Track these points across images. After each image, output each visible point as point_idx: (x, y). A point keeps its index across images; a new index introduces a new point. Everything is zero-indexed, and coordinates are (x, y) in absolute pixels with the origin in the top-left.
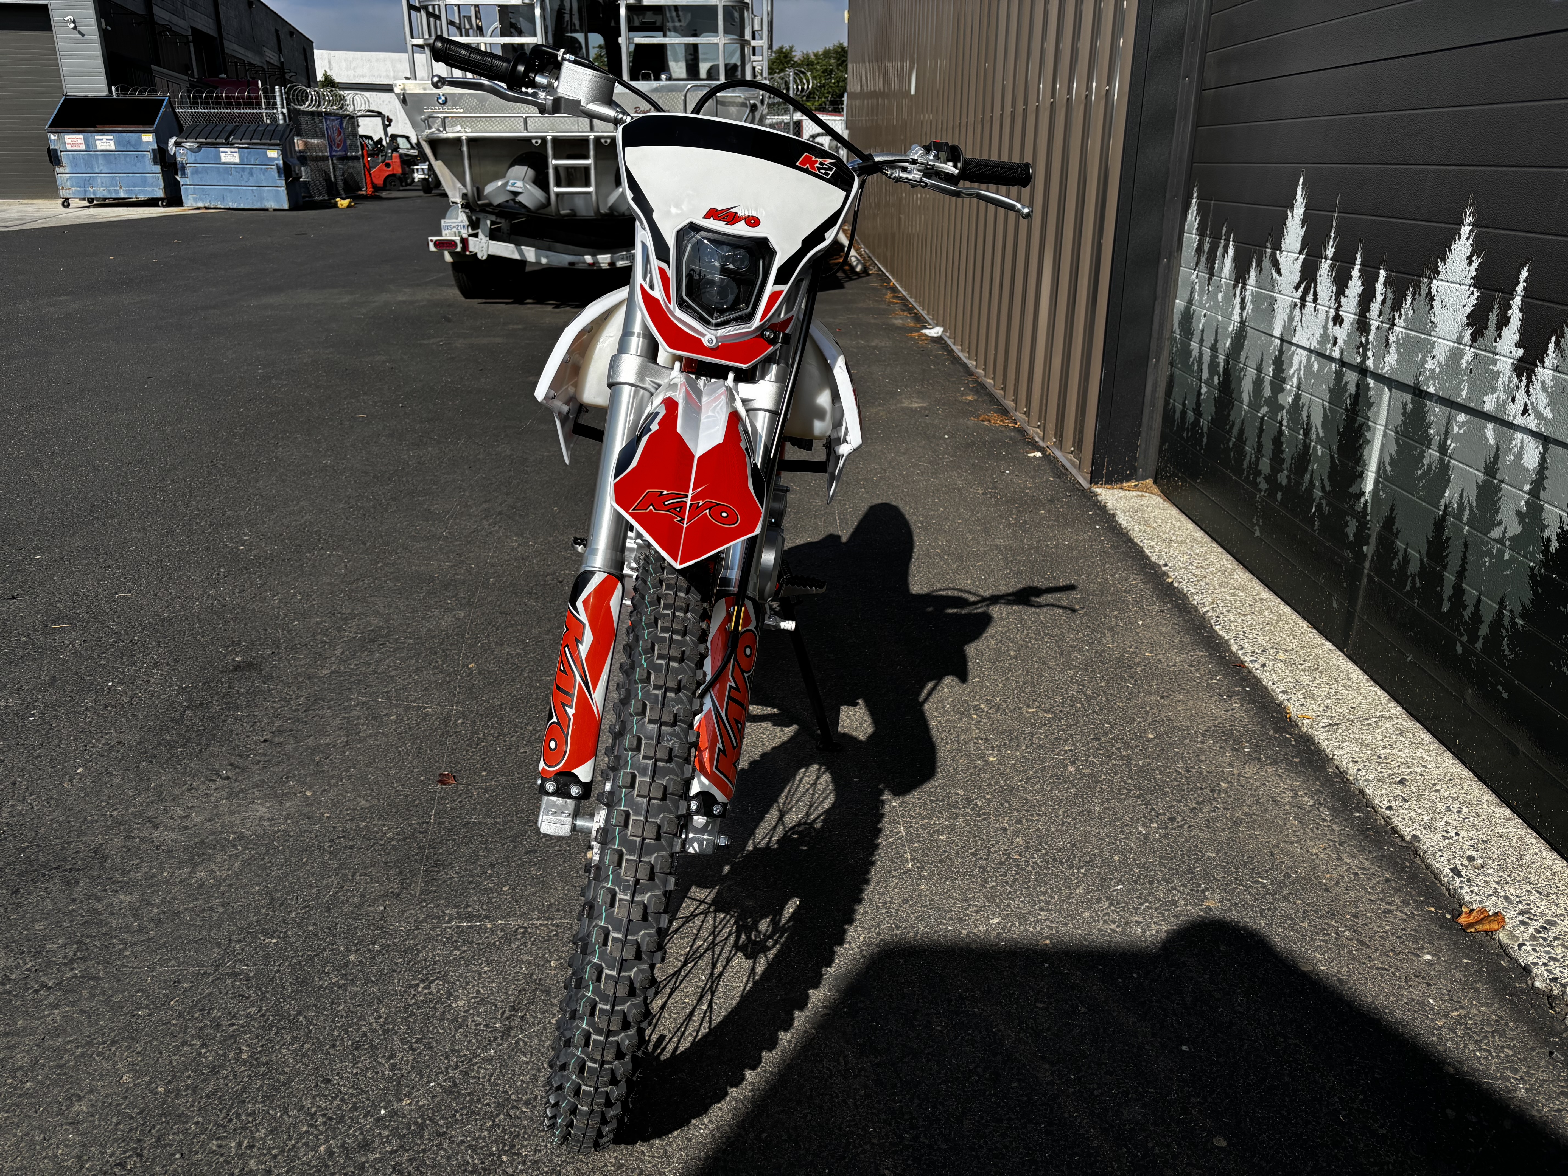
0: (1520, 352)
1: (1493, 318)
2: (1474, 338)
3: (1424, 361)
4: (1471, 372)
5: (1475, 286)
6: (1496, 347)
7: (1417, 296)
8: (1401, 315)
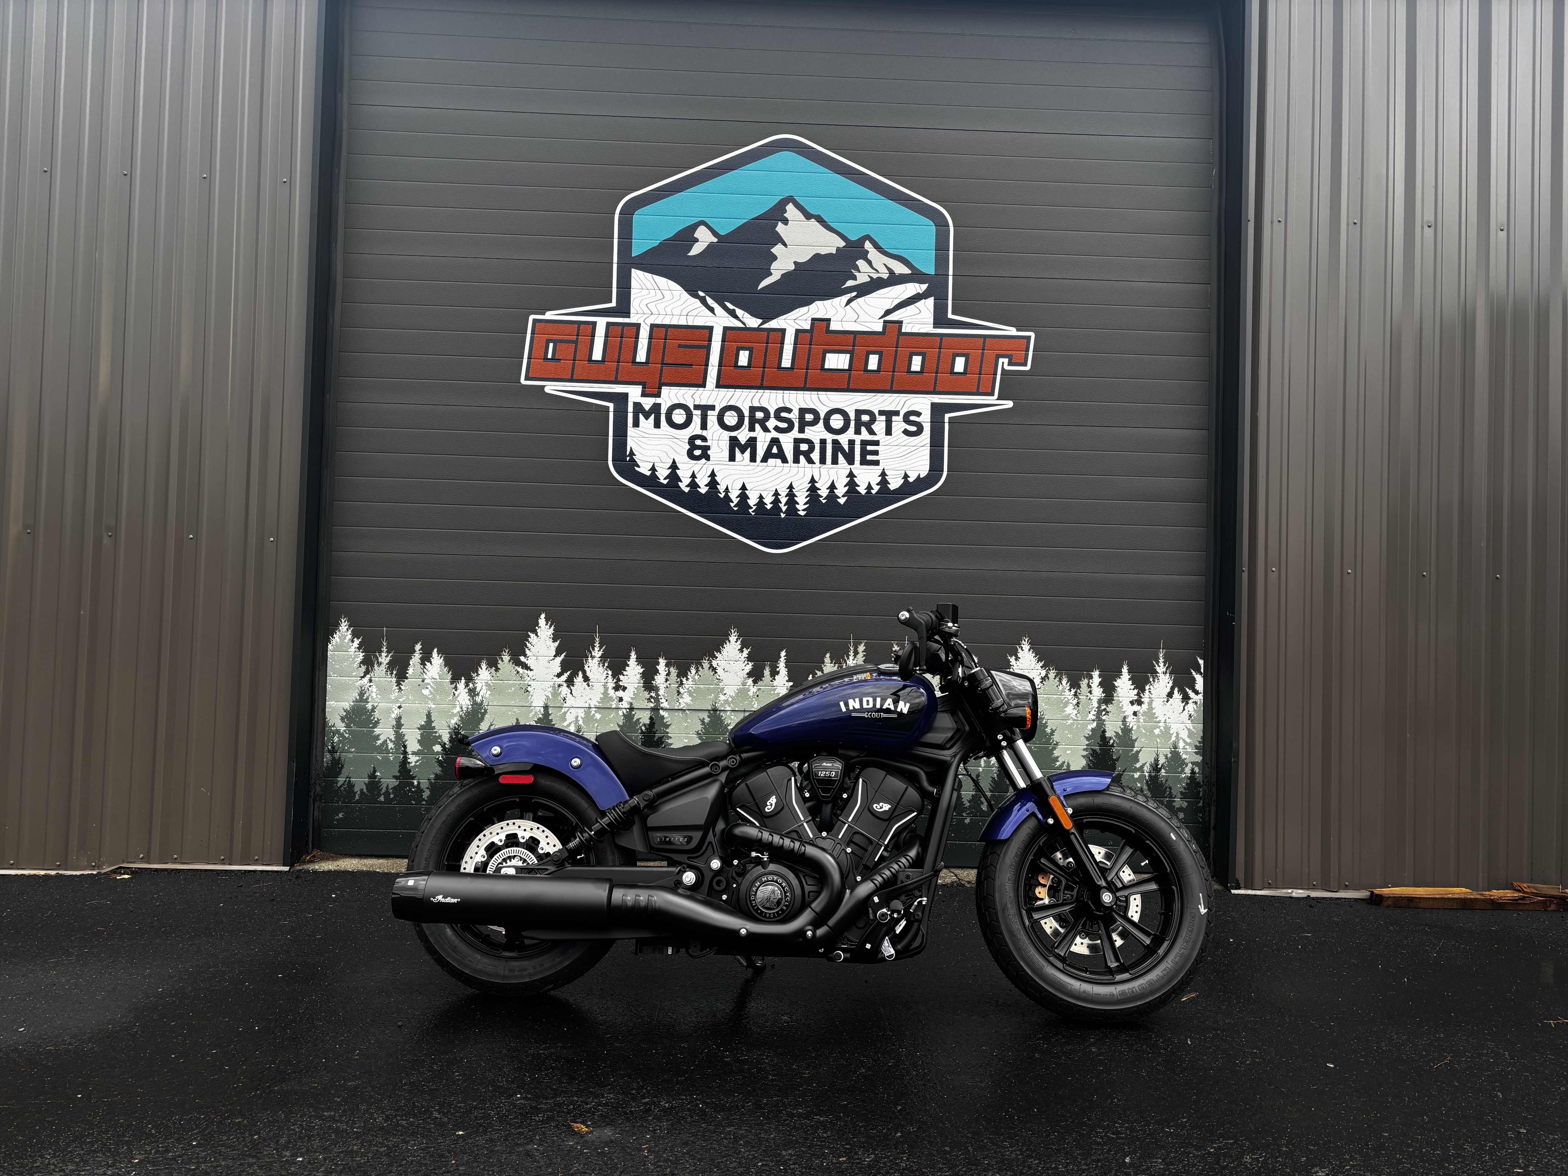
0: (791, 684)
1: (767, 672)
2: (755, 682)
3: (717, 697)
4: (758, 696)
5: (748, 661)
6: (773, 684)
7: (700, 669)
8: (687, 679)
